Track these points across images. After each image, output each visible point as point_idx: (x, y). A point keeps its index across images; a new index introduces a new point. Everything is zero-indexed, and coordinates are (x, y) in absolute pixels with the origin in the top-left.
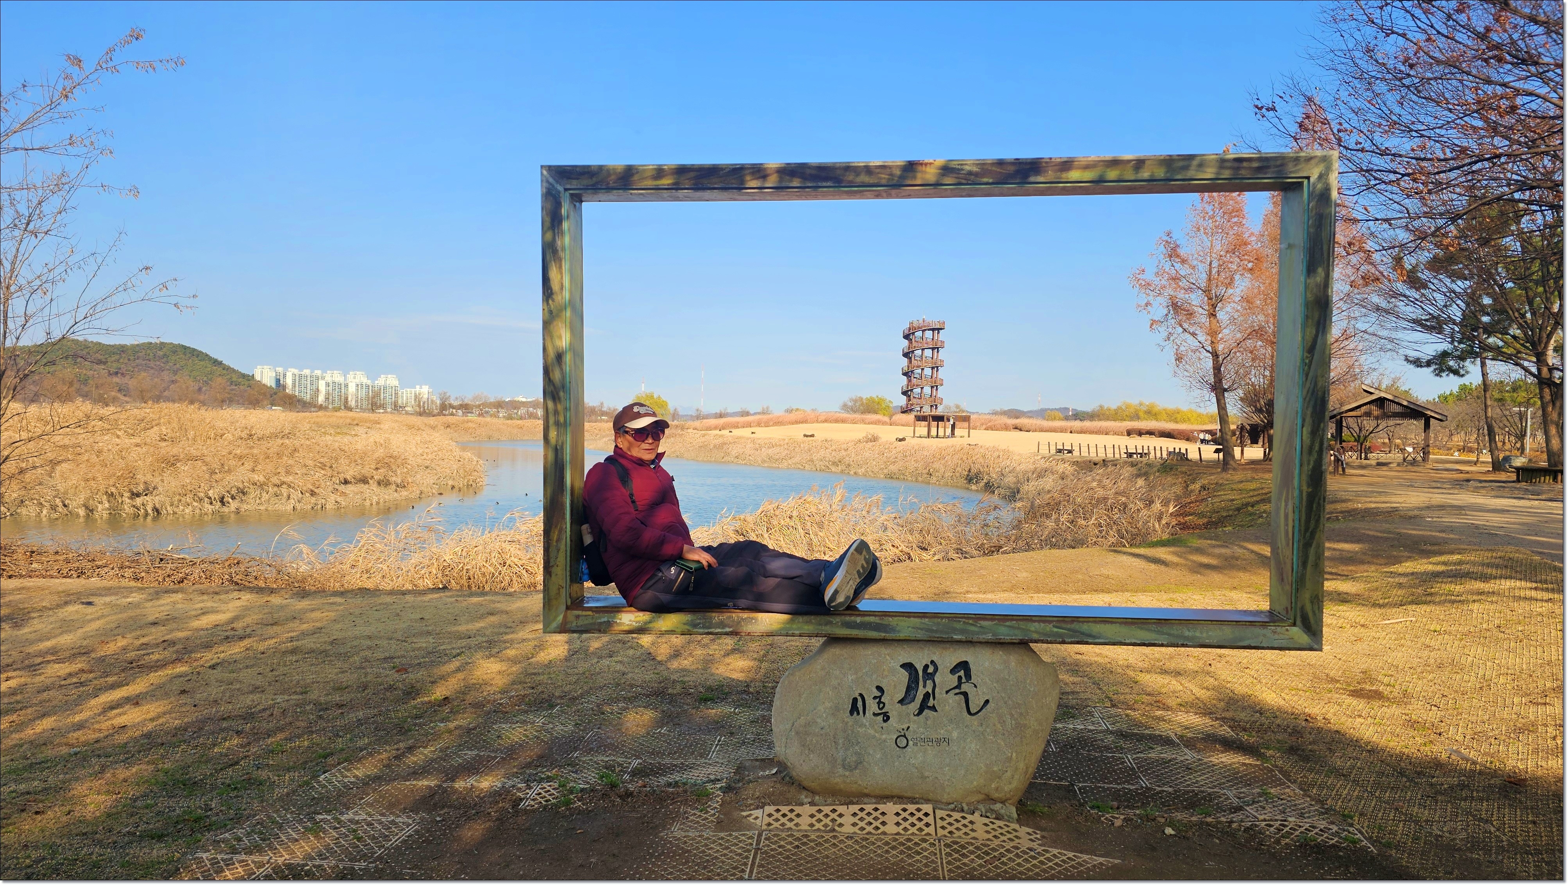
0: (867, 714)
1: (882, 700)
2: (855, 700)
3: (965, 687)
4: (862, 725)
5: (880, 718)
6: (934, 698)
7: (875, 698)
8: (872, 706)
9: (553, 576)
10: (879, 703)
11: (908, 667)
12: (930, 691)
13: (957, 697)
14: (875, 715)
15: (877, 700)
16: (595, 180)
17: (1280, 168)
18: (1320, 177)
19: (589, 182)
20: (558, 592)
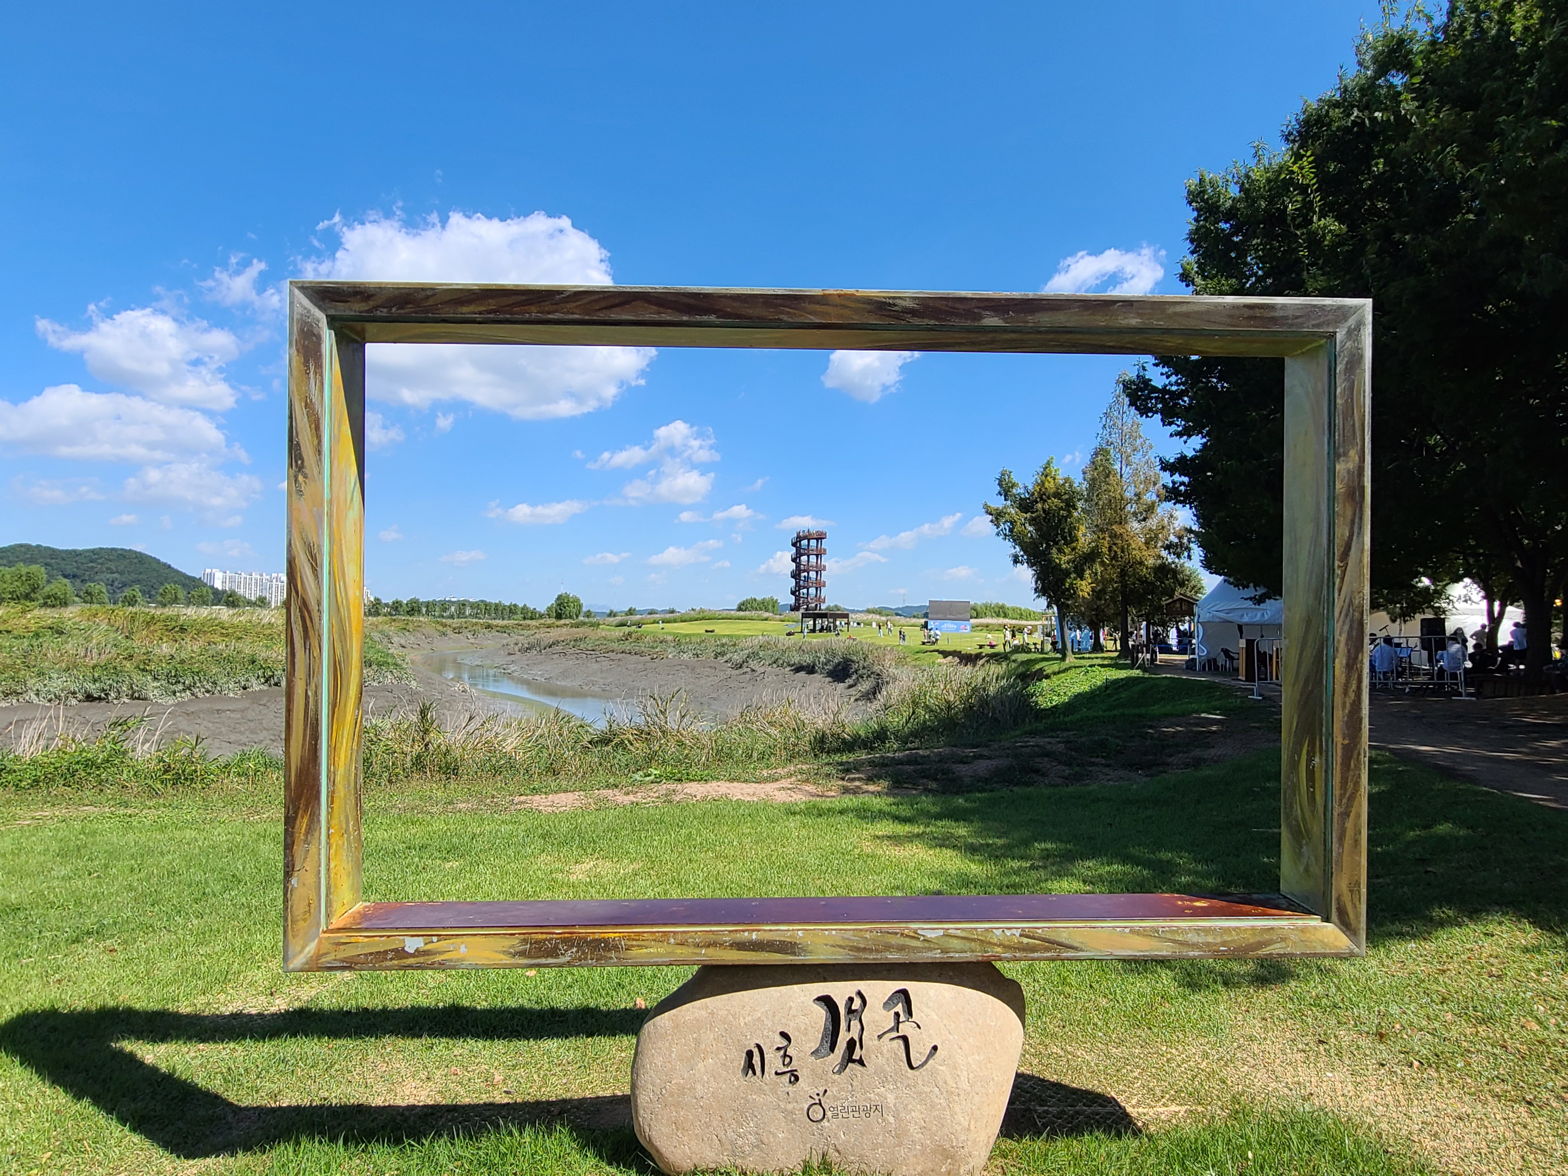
0: (767, 1074)
1: (789, 1051)
2: (750, 1054)
3: (903, 1029)
4: (760, 1091)
5: (786, 1078)
6: (862, 1047)
7: (779, 1049)
10: (784, 1057)
11: (826, 1002)
12: (856, 1038)
13: (894, 1044)
14: (778, 1074)
15: (782, 1052)
16: (371, 303)
17: (1300, 320)
18: (1350, 333)
19: (364, 306)
20: (307, 909)
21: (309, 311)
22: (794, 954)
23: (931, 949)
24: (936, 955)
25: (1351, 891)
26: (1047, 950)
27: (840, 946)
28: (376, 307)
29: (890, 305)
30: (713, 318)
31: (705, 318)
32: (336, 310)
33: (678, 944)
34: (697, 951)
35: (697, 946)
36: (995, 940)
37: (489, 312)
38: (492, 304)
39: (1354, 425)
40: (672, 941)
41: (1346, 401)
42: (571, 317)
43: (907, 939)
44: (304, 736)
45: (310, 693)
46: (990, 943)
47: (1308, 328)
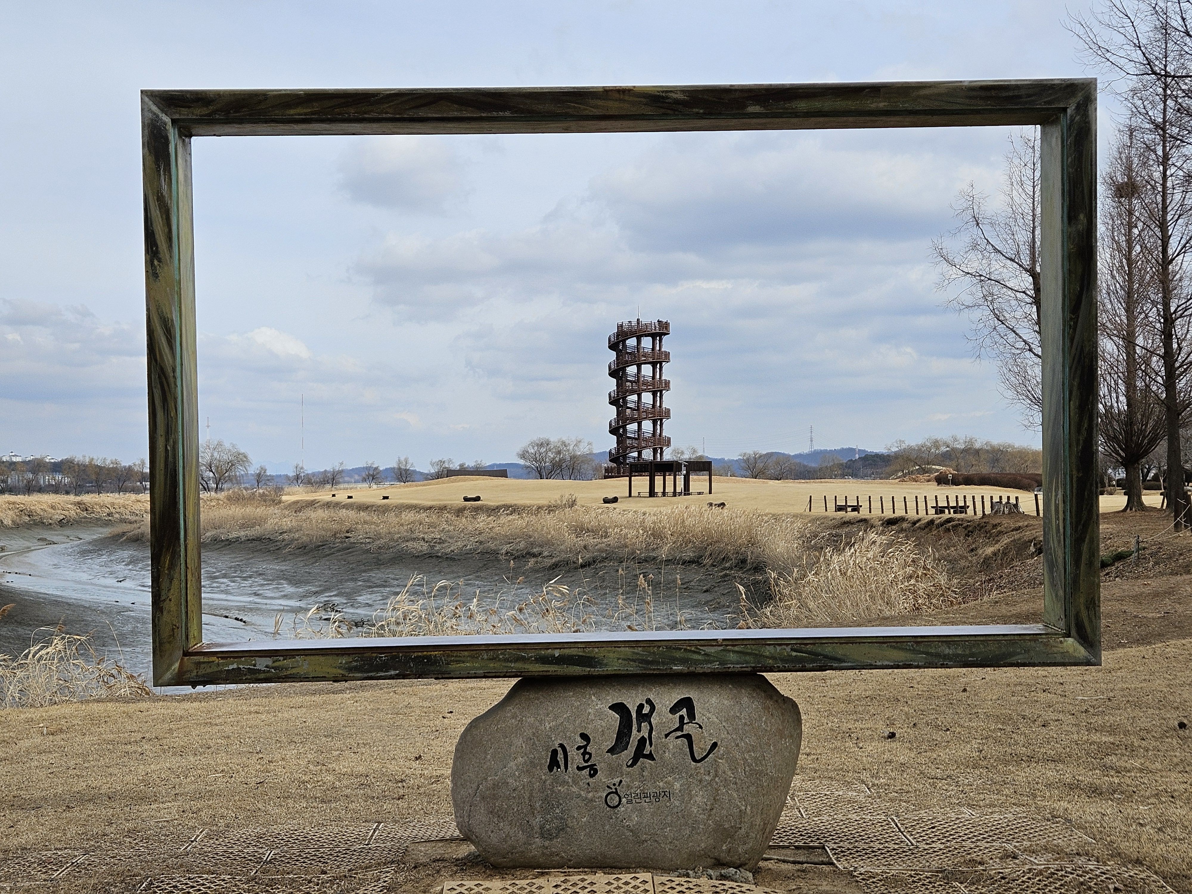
0: (570, 769)
1: (588, 749)
2: (555, 753)
3: (687, 729)
4: (564, 783)
5: (586, 772)
6: (651, 745)
7: (579, 748)
8: (576, 758)
9: (165, 613)
10: (584, 754)
11: (620, 708)
12: (646, 736)
13: (679, 741)
14: (579, 768)
15: (582, 751)
17: (1035, 97)
18: (1076, 108)
19: (205, 111)
20: (171, 633)
21: (158, 116)
22: (591, 666)
23: (711, 662)
24: (716, 667)
25: (1088, 608)
26: (813, 661)
28: (214, 112)
29: (663, 97)
30: (507, 114)
31: (501, 114)
32: (180, 114)
33: (490, 659)
35: (507, 660)
36: (768, 654)
37: (313, 113)
38: (316, 106)
39: (1083, 190)
40: (485, 656)
41: (1076, 170)
42: (384, 116)
43: (690, 653)
44: (165, 484)
45: (169, 448)
46: (763, 656)
47: (1040, 104)
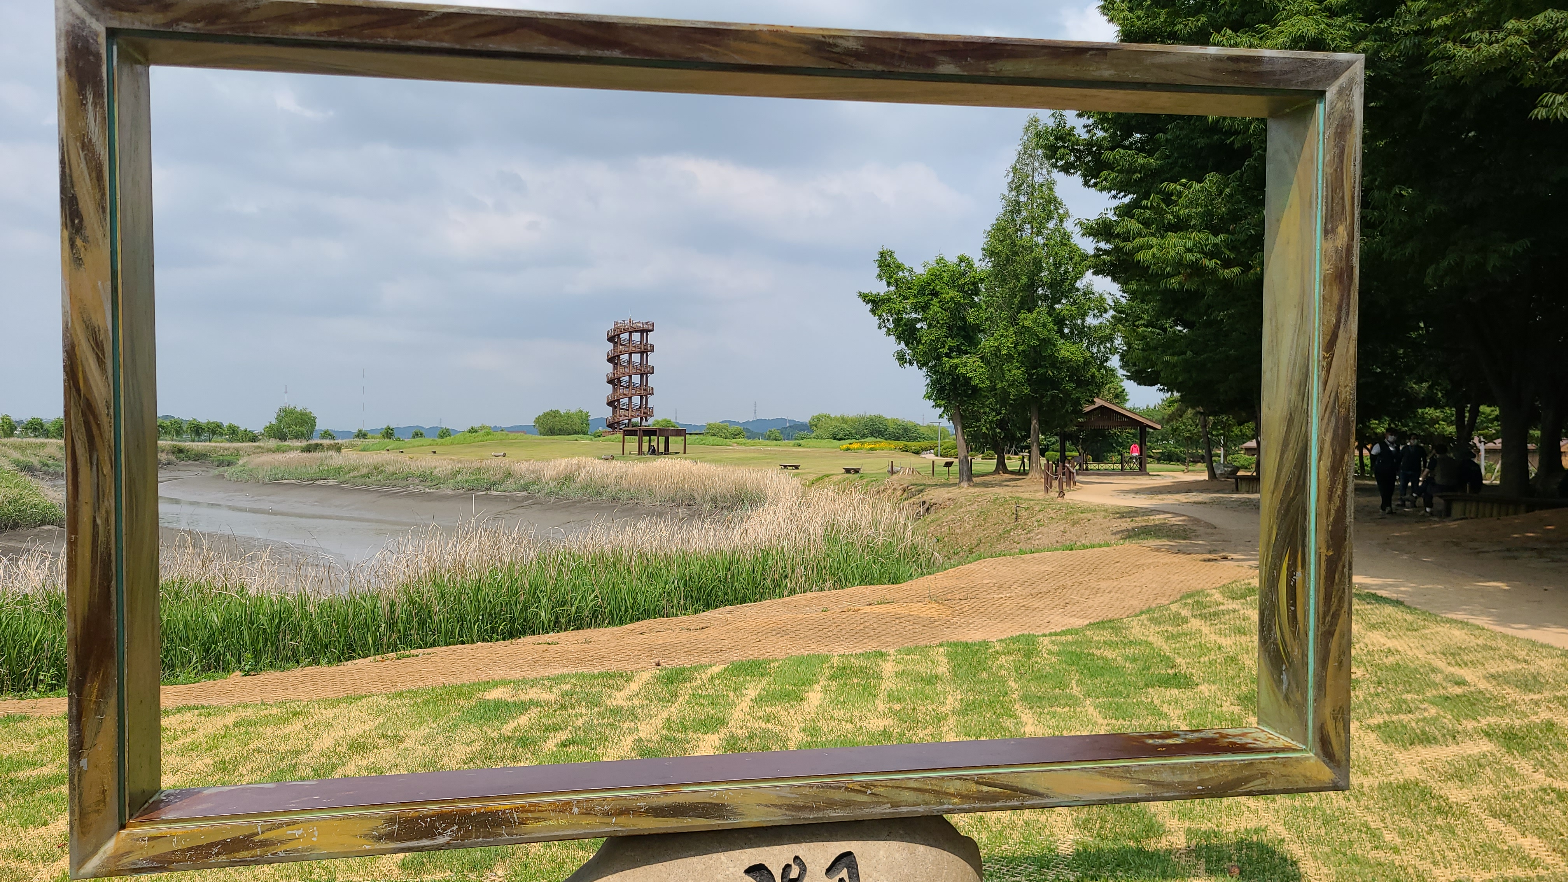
11: (758, 872)
16: (171, 15)
17: (1289, 76)
18: (1340, 92)
19: (160, 19)
20: (101, 797)
21: (83, 22)
22: (722, 817)
23: (879, 803)
24: (885, 810)
25: (1335, 719)
26: (1010, 798)
27: (775, 806)
28: (177, 21)
29: (830, 45)
30: (616, 53)
31: (607, 53)
32: (121, 21)
33: (583, 814)
34: (606, 820)
35: (607, 814)
36: (952, 790)
37: (330, 33)
38: (335, 23)
39: (1343, 198)
40: (576, 810)
41: (1336, 170)
42: (437, 44)
43: (852, 794)
44: (93, 576)
45: (99, 521)
46: (946, 793)
47: (1296, 85)
